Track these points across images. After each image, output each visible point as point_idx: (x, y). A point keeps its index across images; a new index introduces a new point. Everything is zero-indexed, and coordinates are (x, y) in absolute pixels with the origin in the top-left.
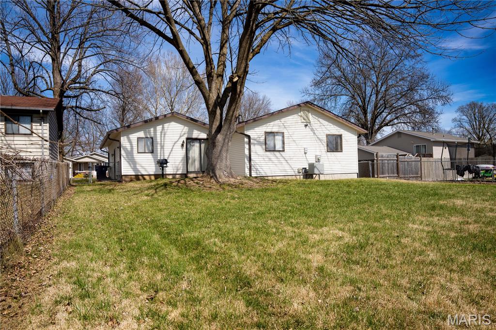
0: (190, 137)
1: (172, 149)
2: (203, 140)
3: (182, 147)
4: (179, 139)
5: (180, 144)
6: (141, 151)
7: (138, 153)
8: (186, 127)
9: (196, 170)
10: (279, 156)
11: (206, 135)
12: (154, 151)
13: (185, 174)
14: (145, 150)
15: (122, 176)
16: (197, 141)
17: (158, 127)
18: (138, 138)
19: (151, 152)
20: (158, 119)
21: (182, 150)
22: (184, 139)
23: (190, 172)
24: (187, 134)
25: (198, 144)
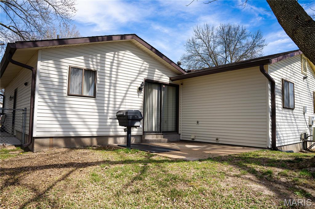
0: (150, 78)
1: (126, 94)
2: (164, 86)
3: (138, 92)
4: (135, 79)
5: (136, 88)
6: (74, 92)
7: (68, 95)
8: (145, 63)
9: (154, 130)
10: (291, 113)
11: (169, 78)
12: (97, 95)
13: (141, 136)
14: (82, 91)
15: (32, 139)
16: (157, 87)
17: (107, 54)
18: (70, 68)
19: (92, 96)
20: (112, 40)
21: (139, 98)
22: (142, 81)
23: (147, 132)
24: (147, 74)
25: (157, 90)
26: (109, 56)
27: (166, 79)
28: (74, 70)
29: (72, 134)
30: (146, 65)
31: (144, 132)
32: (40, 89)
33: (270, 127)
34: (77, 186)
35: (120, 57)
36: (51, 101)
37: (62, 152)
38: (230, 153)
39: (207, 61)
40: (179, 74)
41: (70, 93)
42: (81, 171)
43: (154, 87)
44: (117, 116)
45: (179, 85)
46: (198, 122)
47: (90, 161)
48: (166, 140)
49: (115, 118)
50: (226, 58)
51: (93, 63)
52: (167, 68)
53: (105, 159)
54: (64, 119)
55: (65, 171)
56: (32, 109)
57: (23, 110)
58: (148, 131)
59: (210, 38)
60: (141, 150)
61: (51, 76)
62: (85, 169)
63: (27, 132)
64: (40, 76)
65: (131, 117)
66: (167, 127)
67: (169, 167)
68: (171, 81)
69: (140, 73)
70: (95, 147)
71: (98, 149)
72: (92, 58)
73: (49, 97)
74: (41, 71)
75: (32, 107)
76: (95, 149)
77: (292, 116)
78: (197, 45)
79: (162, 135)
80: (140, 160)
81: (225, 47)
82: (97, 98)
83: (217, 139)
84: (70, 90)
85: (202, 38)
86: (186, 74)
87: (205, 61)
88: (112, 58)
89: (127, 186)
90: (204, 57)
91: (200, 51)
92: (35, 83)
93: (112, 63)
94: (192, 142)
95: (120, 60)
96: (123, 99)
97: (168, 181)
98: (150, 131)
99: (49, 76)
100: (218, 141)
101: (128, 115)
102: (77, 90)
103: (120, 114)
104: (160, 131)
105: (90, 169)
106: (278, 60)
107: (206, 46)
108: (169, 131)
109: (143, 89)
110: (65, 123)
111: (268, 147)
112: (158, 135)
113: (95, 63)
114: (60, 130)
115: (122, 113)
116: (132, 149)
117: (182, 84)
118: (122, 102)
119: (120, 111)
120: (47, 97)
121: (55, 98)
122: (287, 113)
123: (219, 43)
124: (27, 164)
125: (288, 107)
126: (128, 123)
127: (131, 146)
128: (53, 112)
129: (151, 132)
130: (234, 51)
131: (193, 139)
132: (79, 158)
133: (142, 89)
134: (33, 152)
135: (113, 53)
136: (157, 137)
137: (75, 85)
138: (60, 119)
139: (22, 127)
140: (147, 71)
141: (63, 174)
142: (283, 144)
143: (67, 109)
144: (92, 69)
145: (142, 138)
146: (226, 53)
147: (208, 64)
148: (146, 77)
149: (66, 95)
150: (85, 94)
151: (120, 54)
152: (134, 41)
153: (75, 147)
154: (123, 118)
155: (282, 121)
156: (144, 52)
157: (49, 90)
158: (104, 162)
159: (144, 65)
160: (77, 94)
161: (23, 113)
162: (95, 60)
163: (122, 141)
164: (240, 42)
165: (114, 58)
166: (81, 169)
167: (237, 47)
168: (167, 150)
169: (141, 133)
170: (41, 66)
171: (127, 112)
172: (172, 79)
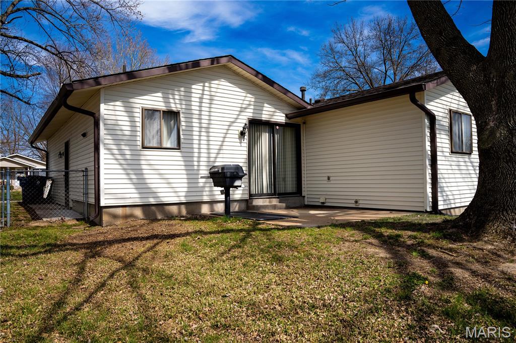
0: (257, 117)
1: (223, 141)
2: (277, 127)
3: (240, 138)
4: (236, 120)
5: (237, 133)
6: (150, 142)
7: (143, 148)
8: (249, 95)
9: (265, 192)
10: (467, 160)
11: (284, 115)
12: (182, 145)
13: (247, 200)
14: (161, 142)
15: (100, 209)
16: (267, 129)
17: (193, 86)
18: (144, 110)
19: (176, 147)
20: (199, 66)
21: (241, 146)
22: (245, 121)
23: (255, 195)
24: (252, 111)
25: (267, 134)
26: (197, 88)
27: (280, 117)
28: (149, 113)
29: (152, 201)
30: (250, 98)
31: (251, 195)
32: (107, 142)
33: (429, 181)
34: (166, 256)
35: (213, 90)
36: (122, 157)
37: (139, 225)
38: (363, 219)
39: (355, 79)
40: (299, 108)
41: (145, 145)
42: (168, 242)
43: (263, 131)
44: (210, 173)
45: (300, 125)
46: (329, 178)
47: (177, 232)
48: (284, 205)
49: (208, 176)
50: (386, 72)
51: (175, 101)
52: (281, 100)
53: (198, 229)
54: (141, 181)
55: (149, 244)
56: (97, 170)
57: (83, 171)
58: (257, 193)
59: (357, 41)
60: (245, 219)
61: (120, 123)
62: (173, 240)
63: (92, 201)
64: (105, 124)
65: (228, 175)
66: (285, 188)
67: (276, 234)
68: (288, 120)
69: (242, 110)
70: (183, 217)
71: (187, 219)
72: (173, 94)
73: (119, 152)
74: (106, 117)
75: (97, 167)
76: (183, 220)
77: (469, 164)
78: (338, 54)
79: (278, 198)
80: (242, 229)
81: (383, 54)
82: (182, 150)
83: (356, 202)
84: (146, 141)
85: (345, 40)
86: (309, 107)
87: (352, 78)
88: (201, 92)
89: (223, 254)
90: (349, 72)
91: (343, 64)
92: (99, 134)
93: (201, 98)
94: (322, 207)
95: (213, 94)
96: (220, 149)
97: (272, 247)
98: (259, 193)
99: (117, 123)
100: (357, 204)
101: (225, 171)
102: (154, 140)
103: (214, 171)
104: (275, 193)
105: (178, 240)
106: (439, 83)
107: (351, 53)
108: (289, 192)
109: (247, 134)
110: (141, 185)
111: (426, 210)
112: (271, 199)
113: (177, 101)
114: (137, 196)
115: (216, 170)
116: (232, 217)
117: (304, 123)
118: (218, 154)
119: (214, 167)
120: (116, 152)
121: (128, 152)
122: (461, 160)
123: (374, 49)
124: (101, 238)
125: (460, 151)
126: (226, 182)
127: (231, 214)
128: (126, 171)
129: (261, 195)
130: (398, 59)
131: (323, 203)
132: (164, 230)
133: (245, 133)
134: (102, 227)
135: (202, 84)
136: (270, 202)
137: (152, 134)
138: (135, 181)
139: (83, 194)
140: (252, 107)
141: (147, 246)
142: (453, 206)
143: (144, 167)
144: (174, 109)
145: (249, 203)
146: (385, 64)
147: (356, 83)
148: (252, 115)
149: (140, 148)
150: (164, 146)
151: (213, 85)
152: (231, 65)
153: (156, 219)
154: (218, 176)
155: (450, 172)
156: (246, 79)
157: (118, 142)
158: (196, 232)
159: (247, 99)
160: (155, 145)
161: (83, 176)
162: (177, 97)
163: (220, 208)
164: (409, 44)
165: (203, 92)
166: (168, 241)
167: (404, 52)
168: (279, 217)
169: (247, 197)
170: (105, 109)
171: (223, 168)
172: (289, 116)
